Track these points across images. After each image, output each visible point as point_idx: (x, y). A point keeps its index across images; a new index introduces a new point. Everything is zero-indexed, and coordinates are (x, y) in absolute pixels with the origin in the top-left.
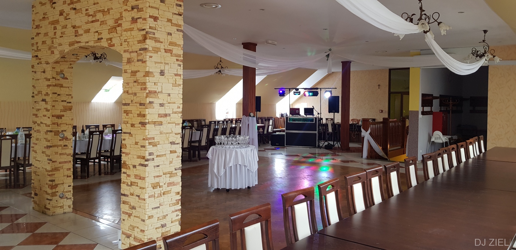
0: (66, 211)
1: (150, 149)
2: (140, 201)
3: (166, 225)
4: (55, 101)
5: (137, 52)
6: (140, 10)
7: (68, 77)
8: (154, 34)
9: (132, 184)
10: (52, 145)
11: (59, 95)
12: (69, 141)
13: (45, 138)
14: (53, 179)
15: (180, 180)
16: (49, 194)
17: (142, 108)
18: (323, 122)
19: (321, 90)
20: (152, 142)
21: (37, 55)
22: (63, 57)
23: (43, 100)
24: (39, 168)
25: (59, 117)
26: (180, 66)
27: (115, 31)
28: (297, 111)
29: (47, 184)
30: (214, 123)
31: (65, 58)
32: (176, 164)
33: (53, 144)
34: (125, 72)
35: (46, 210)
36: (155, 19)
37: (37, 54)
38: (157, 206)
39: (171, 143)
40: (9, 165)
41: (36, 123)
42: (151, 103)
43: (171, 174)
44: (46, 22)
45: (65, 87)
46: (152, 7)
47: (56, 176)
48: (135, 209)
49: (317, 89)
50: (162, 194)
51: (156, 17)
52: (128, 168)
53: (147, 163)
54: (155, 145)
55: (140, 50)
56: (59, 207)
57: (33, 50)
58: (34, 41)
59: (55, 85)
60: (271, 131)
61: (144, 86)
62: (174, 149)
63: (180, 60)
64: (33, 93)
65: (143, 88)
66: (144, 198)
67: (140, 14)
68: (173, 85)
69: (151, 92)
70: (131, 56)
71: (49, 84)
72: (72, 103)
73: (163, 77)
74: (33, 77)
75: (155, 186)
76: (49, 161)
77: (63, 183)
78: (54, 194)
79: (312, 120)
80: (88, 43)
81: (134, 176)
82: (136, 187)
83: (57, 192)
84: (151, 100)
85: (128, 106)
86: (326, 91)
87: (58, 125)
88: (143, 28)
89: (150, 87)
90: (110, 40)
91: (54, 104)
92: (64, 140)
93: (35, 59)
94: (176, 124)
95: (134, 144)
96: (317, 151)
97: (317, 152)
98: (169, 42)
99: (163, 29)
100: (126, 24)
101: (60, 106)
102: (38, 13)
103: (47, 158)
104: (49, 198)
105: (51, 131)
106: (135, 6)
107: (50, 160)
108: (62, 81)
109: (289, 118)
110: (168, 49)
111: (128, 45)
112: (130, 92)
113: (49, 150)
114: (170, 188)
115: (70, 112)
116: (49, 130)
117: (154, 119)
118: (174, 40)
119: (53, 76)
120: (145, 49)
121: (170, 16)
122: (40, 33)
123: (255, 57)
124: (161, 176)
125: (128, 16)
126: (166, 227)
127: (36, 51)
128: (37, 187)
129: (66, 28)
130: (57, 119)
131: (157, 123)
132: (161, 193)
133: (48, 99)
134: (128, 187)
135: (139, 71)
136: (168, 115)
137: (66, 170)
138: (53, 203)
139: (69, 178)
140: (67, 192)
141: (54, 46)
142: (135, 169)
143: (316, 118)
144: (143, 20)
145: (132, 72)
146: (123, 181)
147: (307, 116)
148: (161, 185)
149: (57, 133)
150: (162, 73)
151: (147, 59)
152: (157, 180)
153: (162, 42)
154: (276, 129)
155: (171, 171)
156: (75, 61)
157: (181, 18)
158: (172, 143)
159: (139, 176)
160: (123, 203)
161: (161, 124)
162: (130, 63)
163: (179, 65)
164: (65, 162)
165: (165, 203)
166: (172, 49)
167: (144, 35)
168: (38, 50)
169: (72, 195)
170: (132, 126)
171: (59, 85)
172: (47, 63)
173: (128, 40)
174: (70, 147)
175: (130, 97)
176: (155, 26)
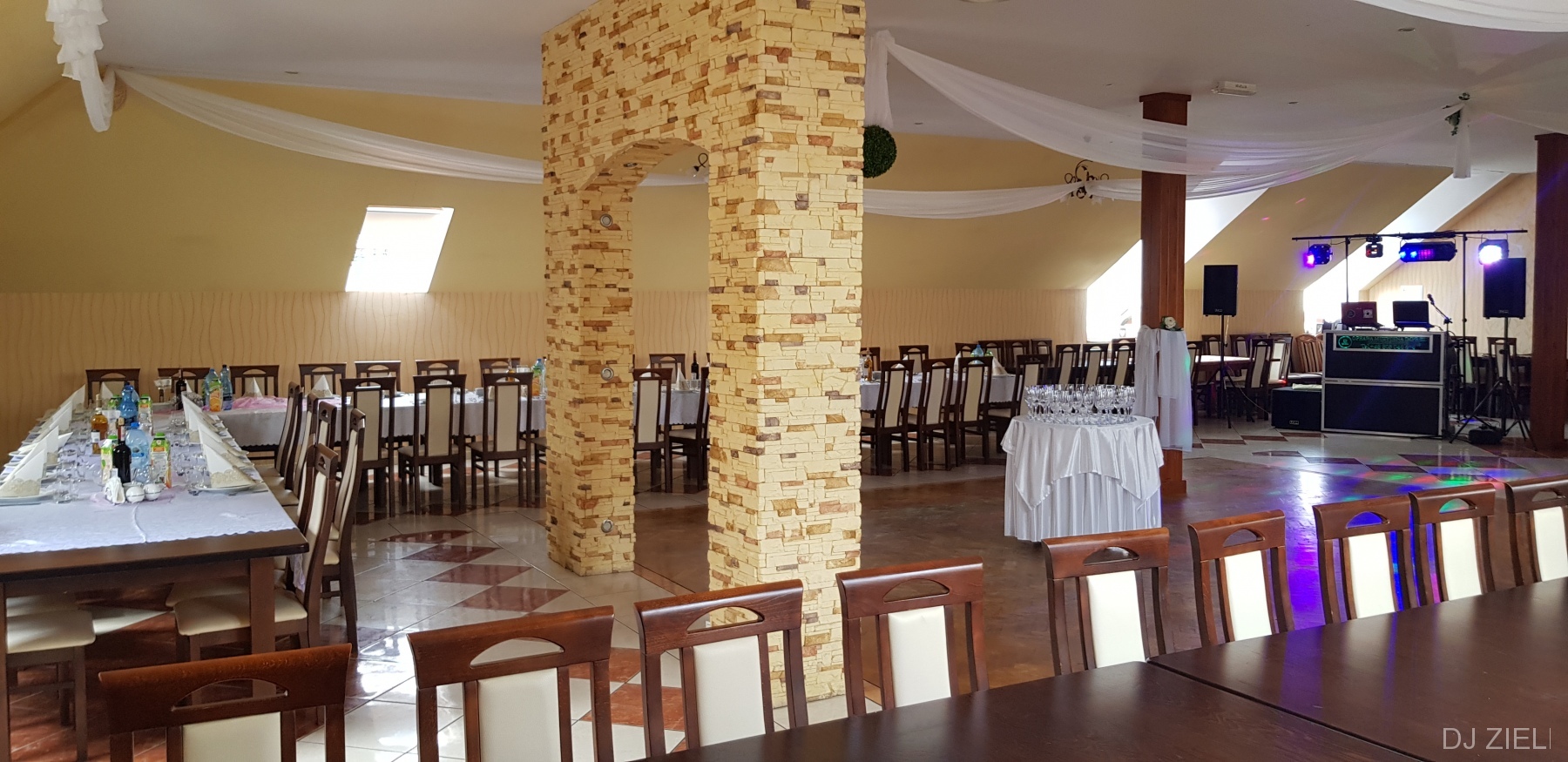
0: (618, 567)
1: (769, 407)
2: (747, 545)
3: (817, 617)
4: (591, 286)
5: (737, 148)
6: (744, 35)
7: (620, 225)
8: (778, 96)
9: (730, 500)
10: (583, 397)
11: (598, 270)
12: (625, 389)
13: (570, 381)
14: (587, 483)
15: (859, 499)
16: (576, 521)
17: (748, 299)
18: (1478, 351)
19: (1465, 239)
20: (775, 390)
21: (552, 170)
22: (604, 173)
23: (567, 285)
24: (559, 456)
25: (601, 326)
26: (856, 181)
27: (702, 97)
28: (1365, 312)
29: (574, 495)
30: (1073, 352)
31: (607, 174)
32: (844, 452)
33: (587, 396)
34: (715, 205)
35: (573, 561)
36: (783, 54)
37: (554, 168)
38: (791, 564)
39: (827, 394)
40: (514, 449)
41: (554, 342)
42: (770, 284)
43: (830, 481)
44: (568, 86)
45: (613, 251)
46: (772, 24)
47: (594, 475)
48: (737, 566)
49: (1452, 234)
50: (804, 531)
51: (784, 49)
52: (722, 457)
53: (763, 447)
54: (782, 398)
55: (744, 144)
56: (600, 555)
57: (545, 158)
58: (546, 137)
59: (590, 247)
60: (1280, 378)
61: (753, 240)
62: (838, 412)
63: (855, 165)
64: (547, 267)
65: (749, 245)
66: (754, 538)
67: (743, 47)
68: (832, 234)
69: (770, 256)
70: (725, 161)
71: (576, 243)
72: (630, 290)
73: (807, 212)
74: (547, 228)
75: (783, 509)
76: (577, 439)
77: (610, 497)
78: (589, 522)
79: (1424, 343)
80: (649, 132)
81: (734, 479)
82: (739, 508)
83: (597, 516)
84: (771, 276)
85: (721, 294)
86: (1488, 240)
87: (596, 346)
88: (750, 84)
89: (768, 240)
90: (693, 122)
91: (587, 294)
92: (613, 386)
93: (549, 180)
94: (843, 342)
95: (733, 394)
96: (1440, 448)
97: (1440, 454)
98: (821, 115)
99: (804, 82)
100: (716, 78)
101: (602, 298)
102: (552, 63)
103: (573, 430)
104: (580, 531)
105: (581, 363)
106: (734, 25)
107: (580, 435)
108: (607, 236)
109: (1338, 337)
110: (817, 136)
111: (719, 132)
112: (725, 257)
113: (578, 410)
114: (827, 517)
115: (627, 313)
116: (577, 358)
117: (779, 327)
118: (836, 109)
119: (586, 223)
120: (754, 140)
121: (824, 41)
122: (558, 115)
123: (1185, 140)
124: (802, 483)
125: (718, 53)
126: (817, 623)
127: (551, 161)
128: (557, 504)
129: (606, 97)
130: (596, 332)
131: (788, 340)
132: (802, 528)
133: (575, 281)
134: (722, 507)
135: (742, 200)
136: (819, 318)
137: (617, 462)
138: (587, 543)
139: (624, 484)
140: (620, 518)
141: (584, 146)
142: (735, 461)
143: (1437, 337)
144: (750, 61)
145: (728, 203)
146: (713, 492)
147: (1406, 329)
148: (800, 506)
149: (595, 368)
150: (802, 203)
151: (759, 166)
152: (790, 493)
153: (801, 118)
154: (1304, 372)
155: (831, 471)
156: (634, 183)
157: (858, 44)
158: (833, 395)
159: (745, 478)
160: (714, 550)
161: (799, 341)
162: (724, 179)
163: (852, 178)
164: (616, 442)
165: (815, 558)
166: (830, 135)
167: (753, 101)
168: (555, 159)
169: (632, 526)
170: (729, 348)
171: (599, 246)
172: (572, 191)
173: (720, 120)
174: (627, 405)
175: (724, 271)
176: (781, 76)
